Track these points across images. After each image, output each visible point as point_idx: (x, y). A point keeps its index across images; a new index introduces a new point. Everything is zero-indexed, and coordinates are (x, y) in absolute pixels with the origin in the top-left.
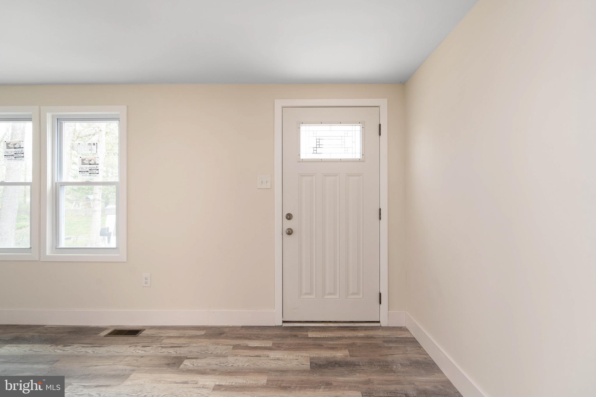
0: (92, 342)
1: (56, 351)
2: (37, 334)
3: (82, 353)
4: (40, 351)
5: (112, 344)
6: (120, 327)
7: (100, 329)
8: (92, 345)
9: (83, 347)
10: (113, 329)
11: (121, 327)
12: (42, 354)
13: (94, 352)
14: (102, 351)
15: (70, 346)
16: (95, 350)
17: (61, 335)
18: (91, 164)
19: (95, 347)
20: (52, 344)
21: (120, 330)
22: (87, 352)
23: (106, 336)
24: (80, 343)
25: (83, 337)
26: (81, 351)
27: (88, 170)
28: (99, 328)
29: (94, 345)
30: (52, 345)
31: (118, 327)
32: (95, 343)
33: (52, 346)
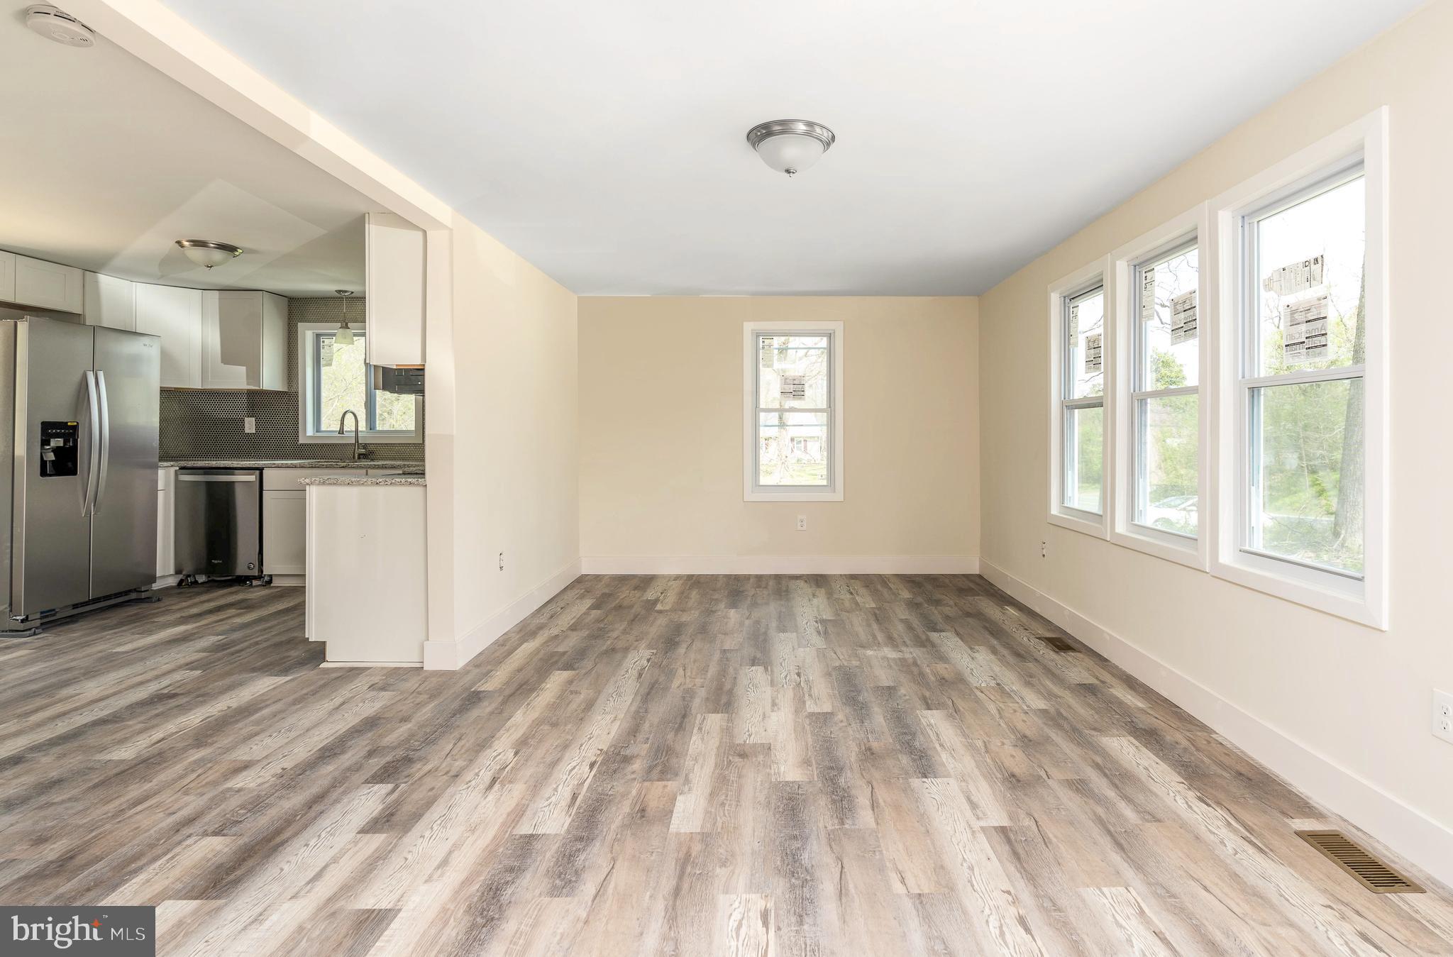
0: (1255, 827)
1: (1178, 798)
2: (1185, 743)
3: (1212, 837)
4: (1156, 780)
5: (1291, 865)
6: (1359, 834)
7: (1305, 808)
8: (1250, 835)
9: (1229, 824)
10: (1338, 829)
11: (1363, 837)
12: (1152, 788)
13: (1236, 853)
14: (1253, 864)
15: (1208, 805)
16: (1244, 851)
17: (1220, 771)
18: (1309, 321)
19: (1250, 842)
20: (1186, 779)
21: (1352, 843)
22: (1222, 842)
23: (1300, 834)
24: (1233, 812)
25: (1251, 802)
26: (1216, 832)
27: (1304, 340)
28: (1308, 803)
29: (1253, 838)
30: (1184, 781)
31: (1354, 830)
32: (1259, 836)
33: (1183, 783)
